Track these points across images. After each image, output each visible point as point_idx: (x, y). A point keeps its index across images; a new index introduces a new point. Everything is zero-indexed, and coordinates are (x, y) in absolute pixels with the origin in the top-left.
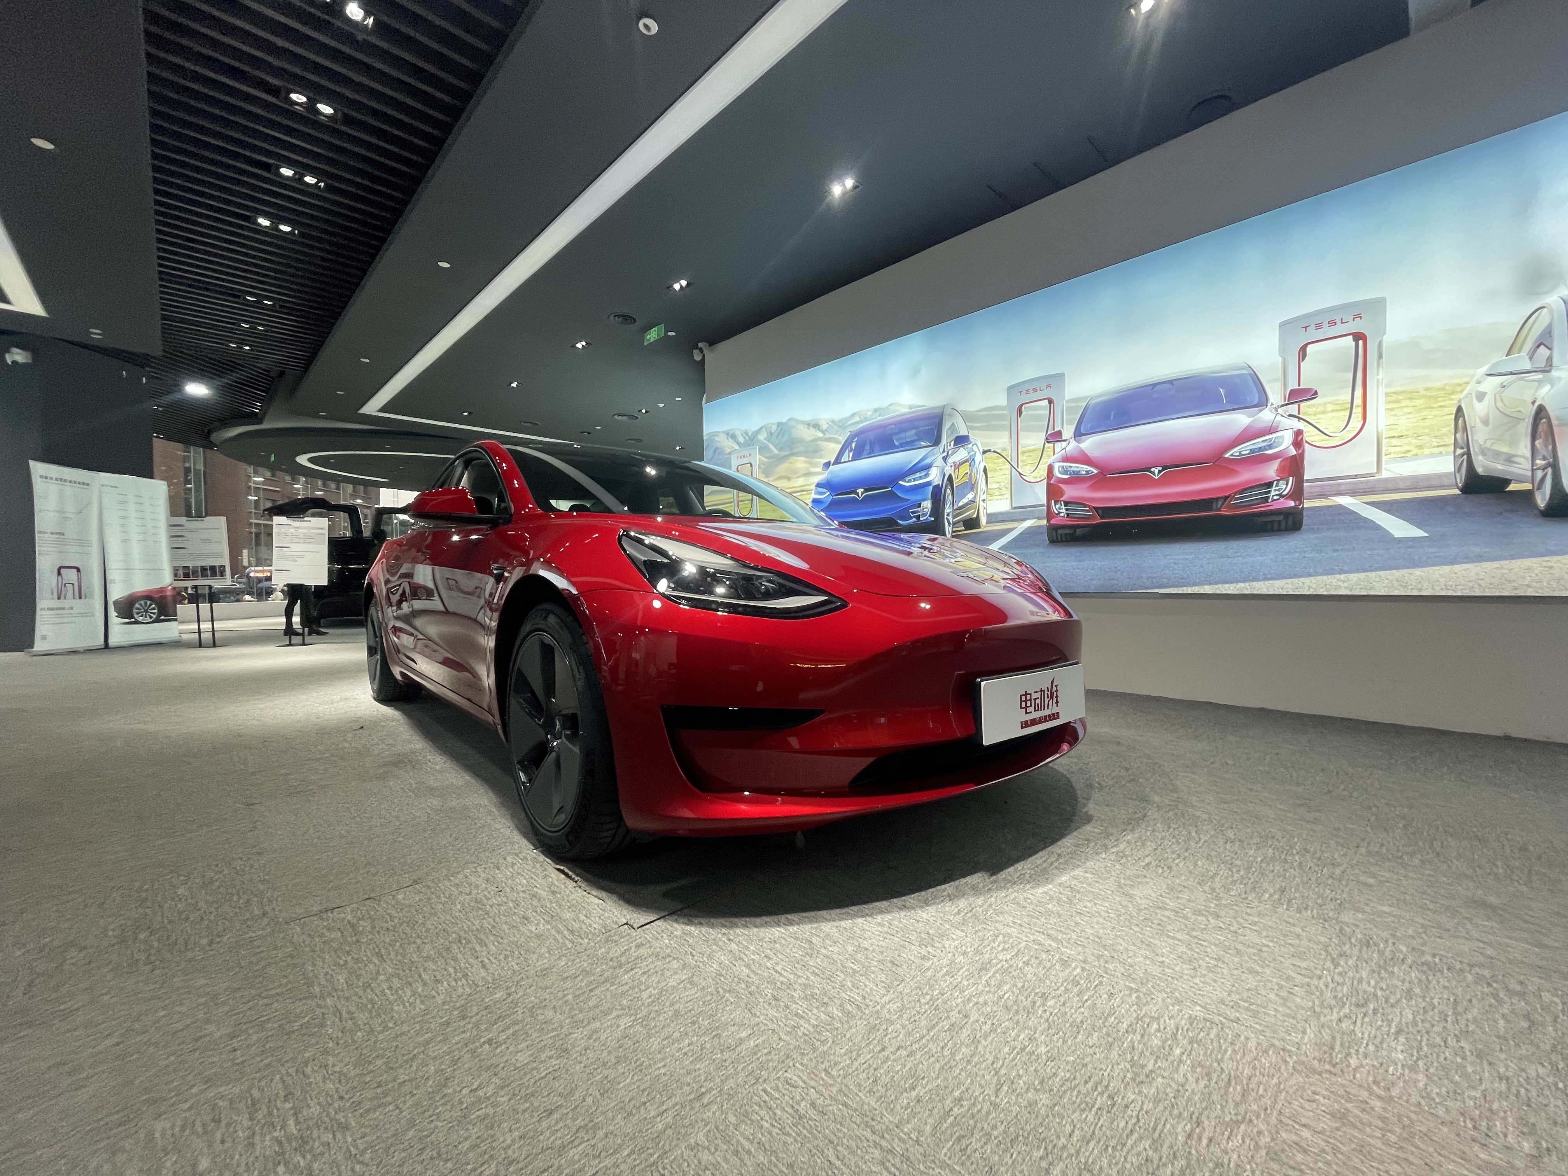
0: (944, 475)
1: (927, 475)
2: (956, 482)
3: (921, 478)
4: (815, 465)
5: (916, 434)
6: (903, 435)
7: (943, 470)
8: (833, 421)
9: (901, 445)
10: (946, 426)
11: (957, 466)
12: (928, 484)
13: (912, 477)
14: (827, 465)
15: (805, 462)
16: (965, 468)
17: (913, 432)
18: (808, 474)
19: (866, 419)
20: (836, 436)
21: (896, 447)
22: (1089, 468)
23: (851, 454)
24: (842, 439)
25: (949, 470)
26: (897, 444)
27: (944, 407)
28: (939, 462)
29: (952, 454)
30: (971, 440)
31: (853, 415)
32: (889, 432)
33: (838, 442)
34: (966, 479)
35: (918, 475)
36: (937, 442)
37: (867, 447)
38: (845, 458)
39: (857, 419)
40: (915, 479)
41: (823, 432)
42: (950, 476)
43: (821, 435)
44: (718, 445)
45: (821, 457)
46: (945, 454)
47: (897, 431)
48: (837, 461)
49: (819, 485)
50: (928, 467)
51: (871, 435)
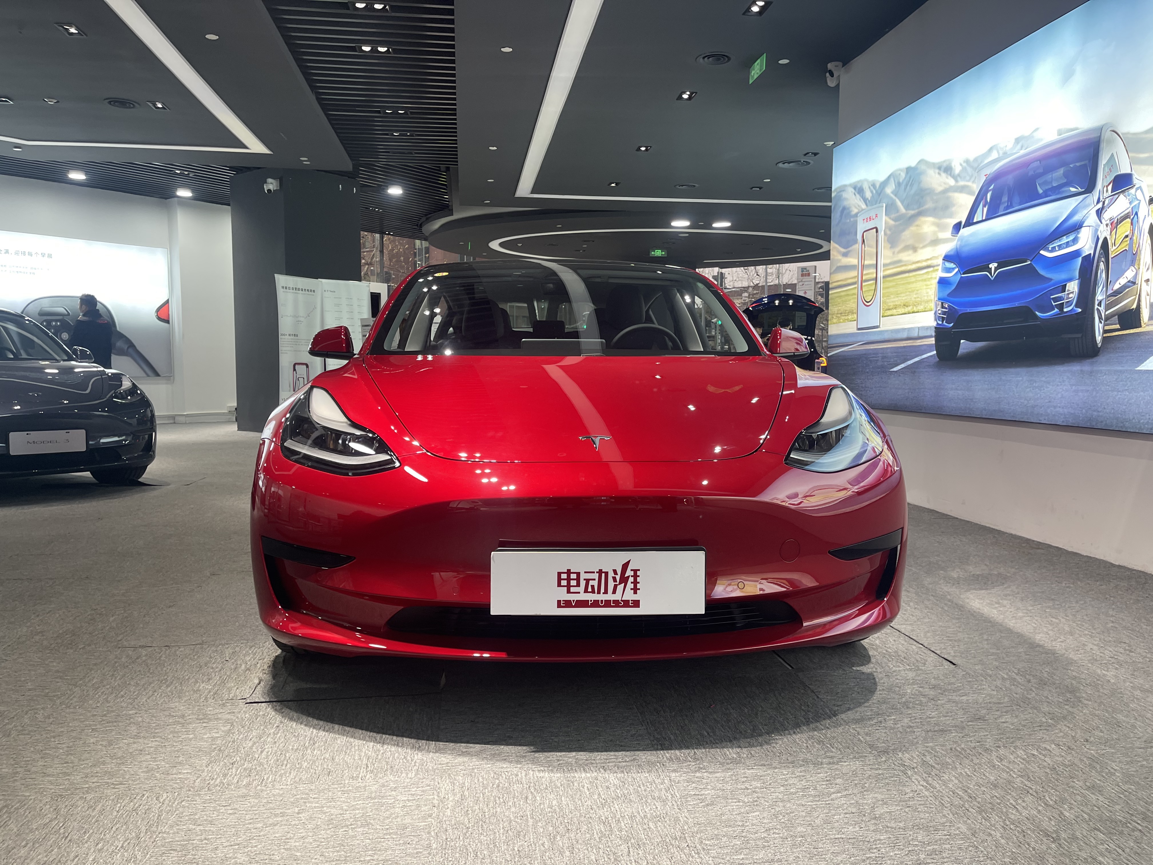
0: (1098, 239)
1: (1075, 241)
2: (1113, 251)
3: (1068, 245)
4: (941, 227)
5: (1065, 175)
6: (1049, 177)
7: (1096, 230)
8: (967, 161)
9: (1046, 194)
10: (1103, 160)
11: (1115, 224)
12: (1076, 254)
13: (1056, 244)
14: (957, 227)
15: (934, 224)
16: (1125, 228)
17: (1061, 171)
18: (936, 242)
19: (1005, 155)
20: (969, 184)
21: (1040, 197)
23: (985, 209)
24: (976, 188)
25: (1104, 232)
26: (1041, 191)
27: (1100, 129)
28: (1092, 219)
29: (1110, 205)
30: (1135, 181)
31: (991, 150)
32: (1031, 173)
33: (970, 193)
34: (1125, 246)
35: (1065, 240)
36: (1089, 187)
37: (1005, 199)
38: (977, 218)
39: (994, 155)
40: (1060, 247)
41: (955, 178)
42: (1105, 239)
43: (951, 182)
45: (951, 216)
46: (1100, 205)
47: (1041, 170)
48: (970, 222)
49: (947, 258)
50: (1078, 227)
51: (1010, 179)
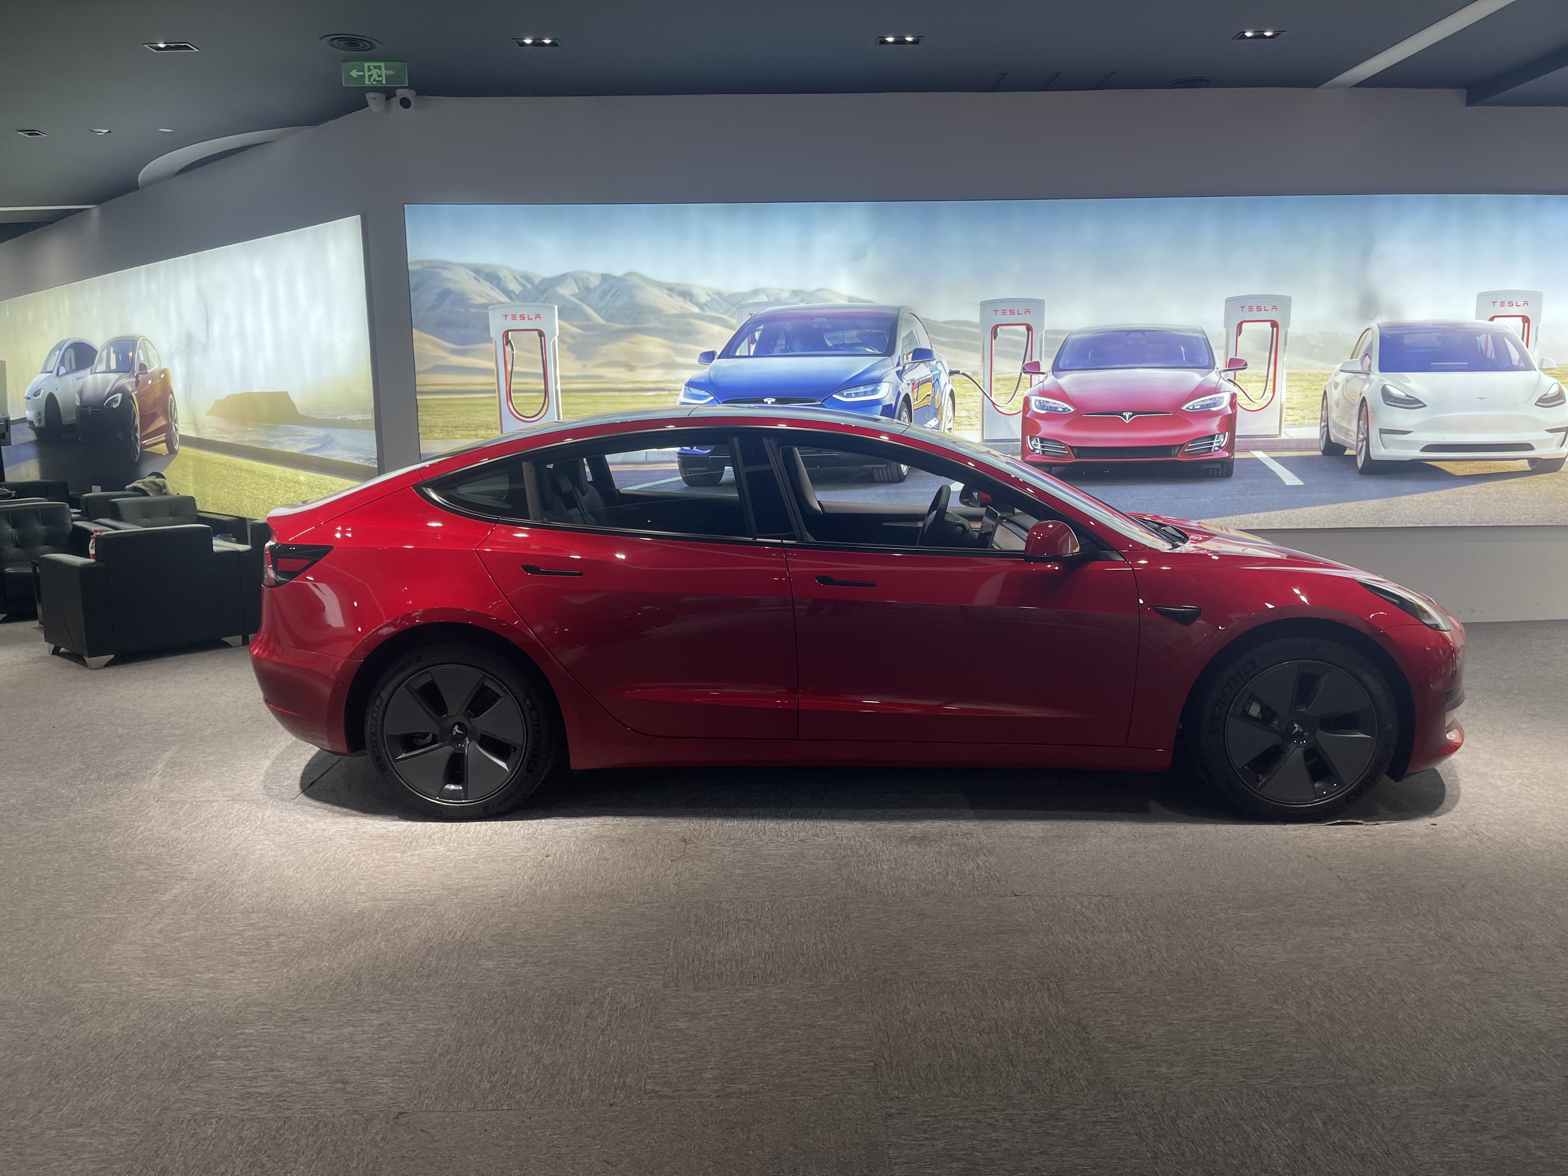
0: (899, 393)
1: (874, 392)
2: (915, 405)
3: (866, 394)
4: (687, 353)
5: (858, 336)
6: (840, 334)
7: (897, 387)
8: (719, 294)
9: (836, 347)
10: (902, 334)
11: (916, 385)
12: (877, 402)
13: (852, 391)
14: (709, 356)
15: (664, 346)
16: (927, 389)
17: (855, 333)
18: (670, 365)
19: (778, 302)
20: (725, 317)
21: (829, 349)
22: (1066, 406)
23: (753, 347)
24: (738, 323)
25: (905, 389)
26: (830, 344)
27: (899, 309)
28: (892, 376)
29: (910, 369)
30: (935, 356)
31: (756, 292)
32: (816, 326)
33: (731, 327)
34: (927, 402)
35: (862, 389)
36: (889, 351)
37: (782, 342)
38: (742, 350)
39: (763, 298)
40: (857, 395)
41: (701, 306)
42: (907, 396)
43: (696, 310)
44: (450, 286)
45: (697, 343)
46: (900, 368)
47: (829, 326)
48: (729, 352)
49: (691, 384)
50: (877, 381)
51: (788, 325)
